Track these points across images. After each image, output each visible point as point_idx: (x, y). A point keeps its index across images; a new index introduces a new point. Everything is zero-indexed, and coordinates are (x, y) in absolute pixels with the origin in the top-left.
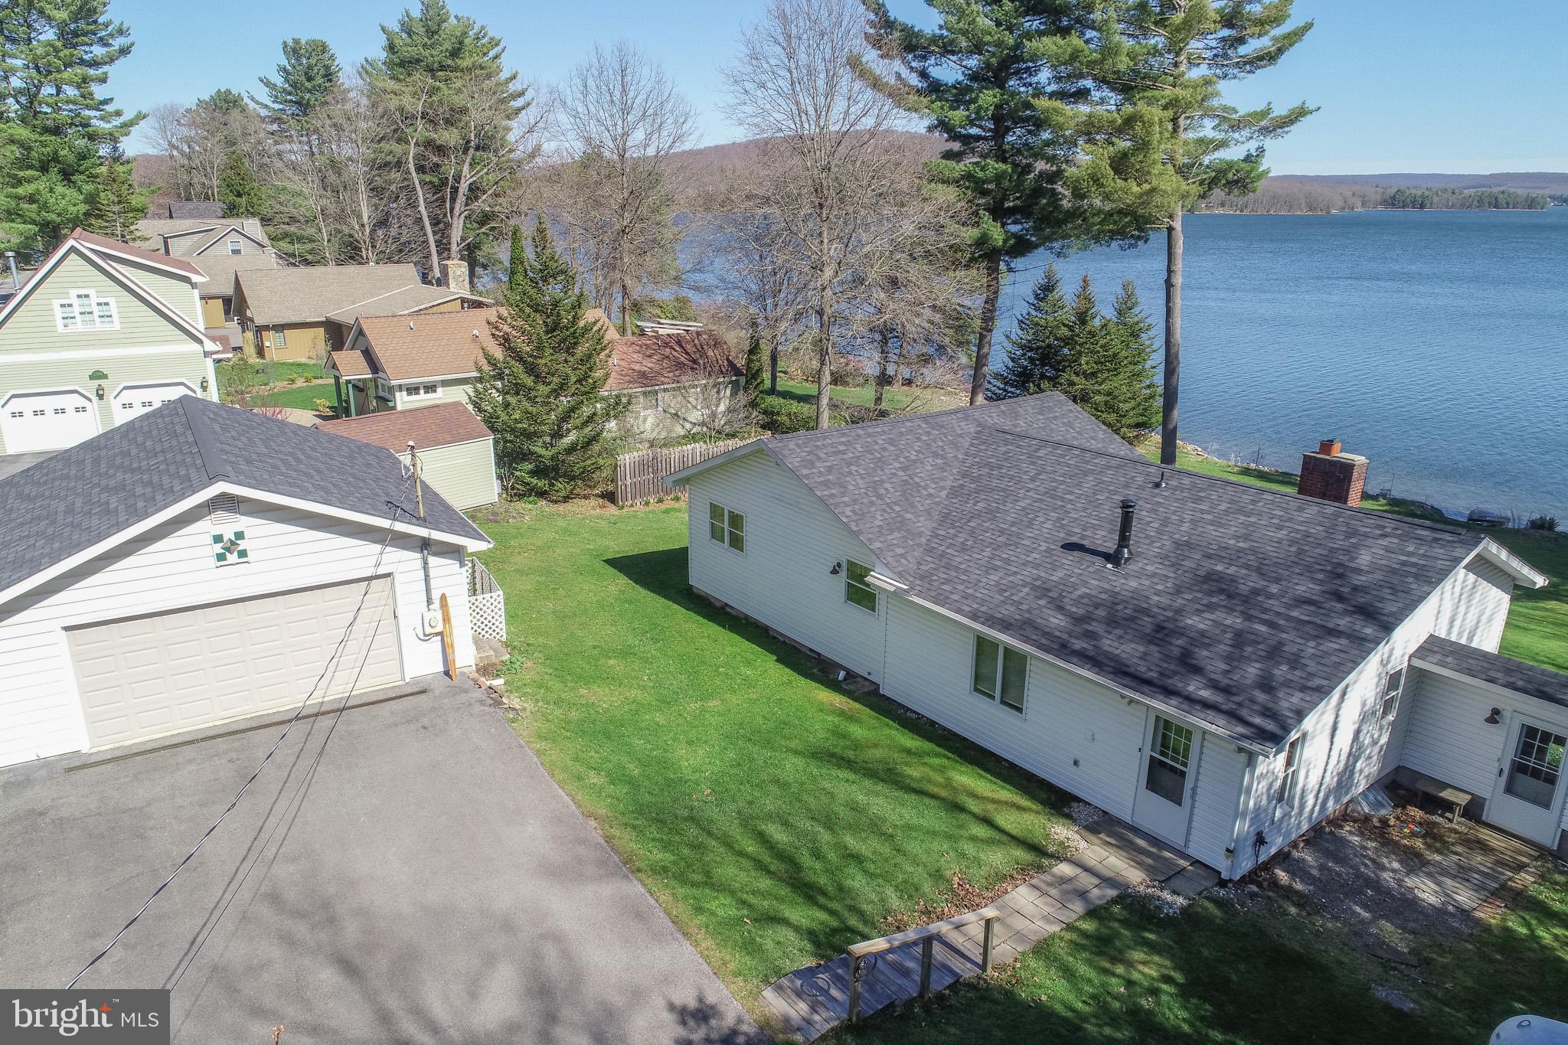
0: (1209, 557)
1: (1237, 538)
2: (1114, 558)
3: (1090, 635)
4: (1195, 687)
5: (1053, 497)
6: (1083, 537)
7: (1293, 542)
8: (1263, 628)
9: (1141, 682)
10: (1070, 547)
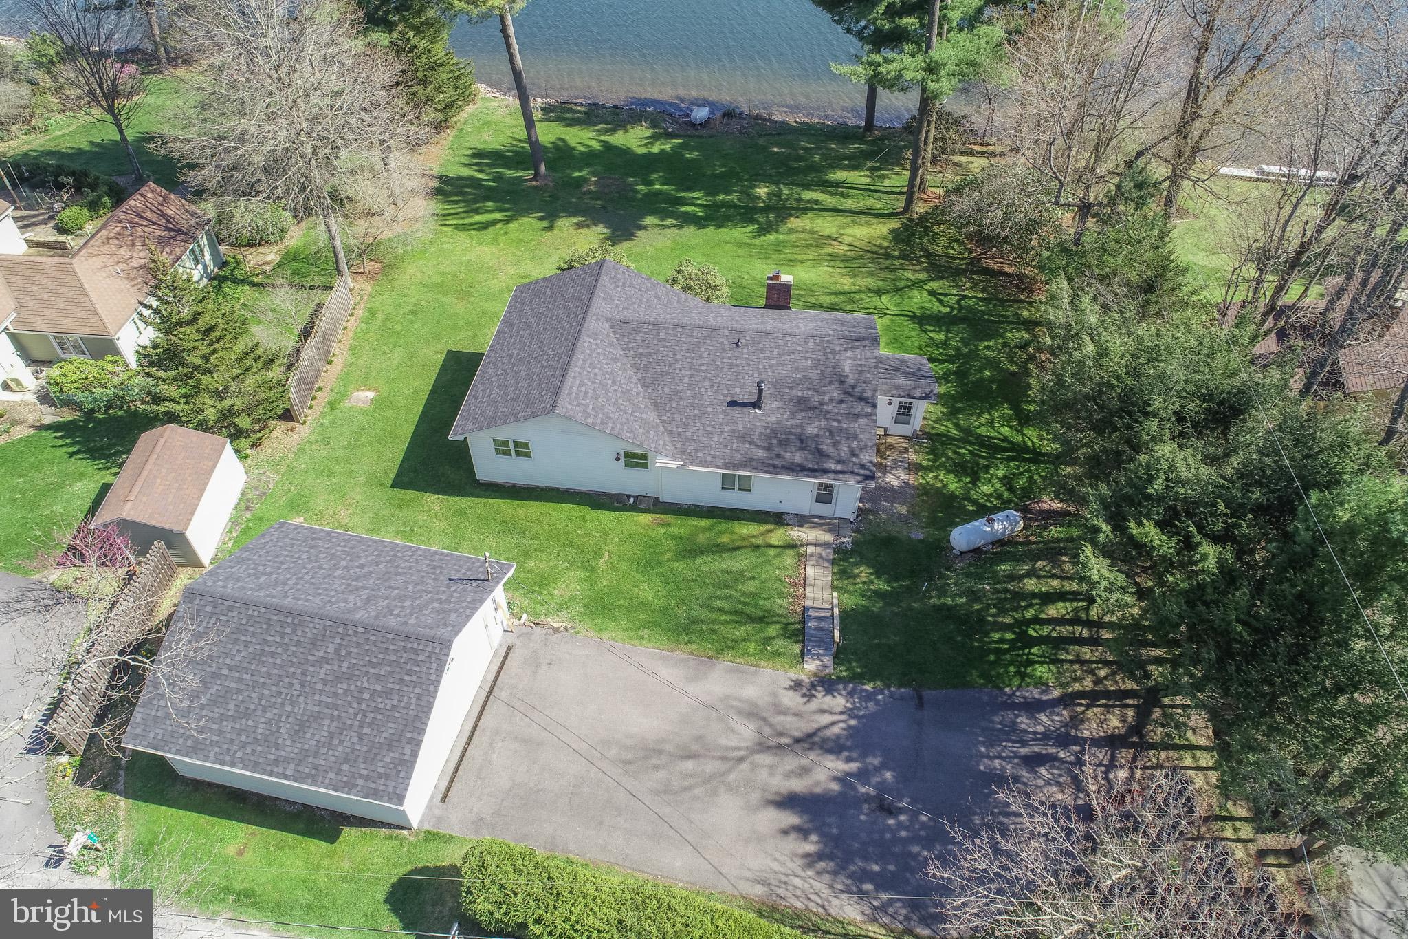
0: (790, 388)
1: (794, 372)
2: (756, 405)
3: (778, 456)
4: (832, 466)
5: (696, 370)
6: (732, 396)
7: (816, 367)
8: (835, 424)
9: (813, 472)
10: (732, 404)
